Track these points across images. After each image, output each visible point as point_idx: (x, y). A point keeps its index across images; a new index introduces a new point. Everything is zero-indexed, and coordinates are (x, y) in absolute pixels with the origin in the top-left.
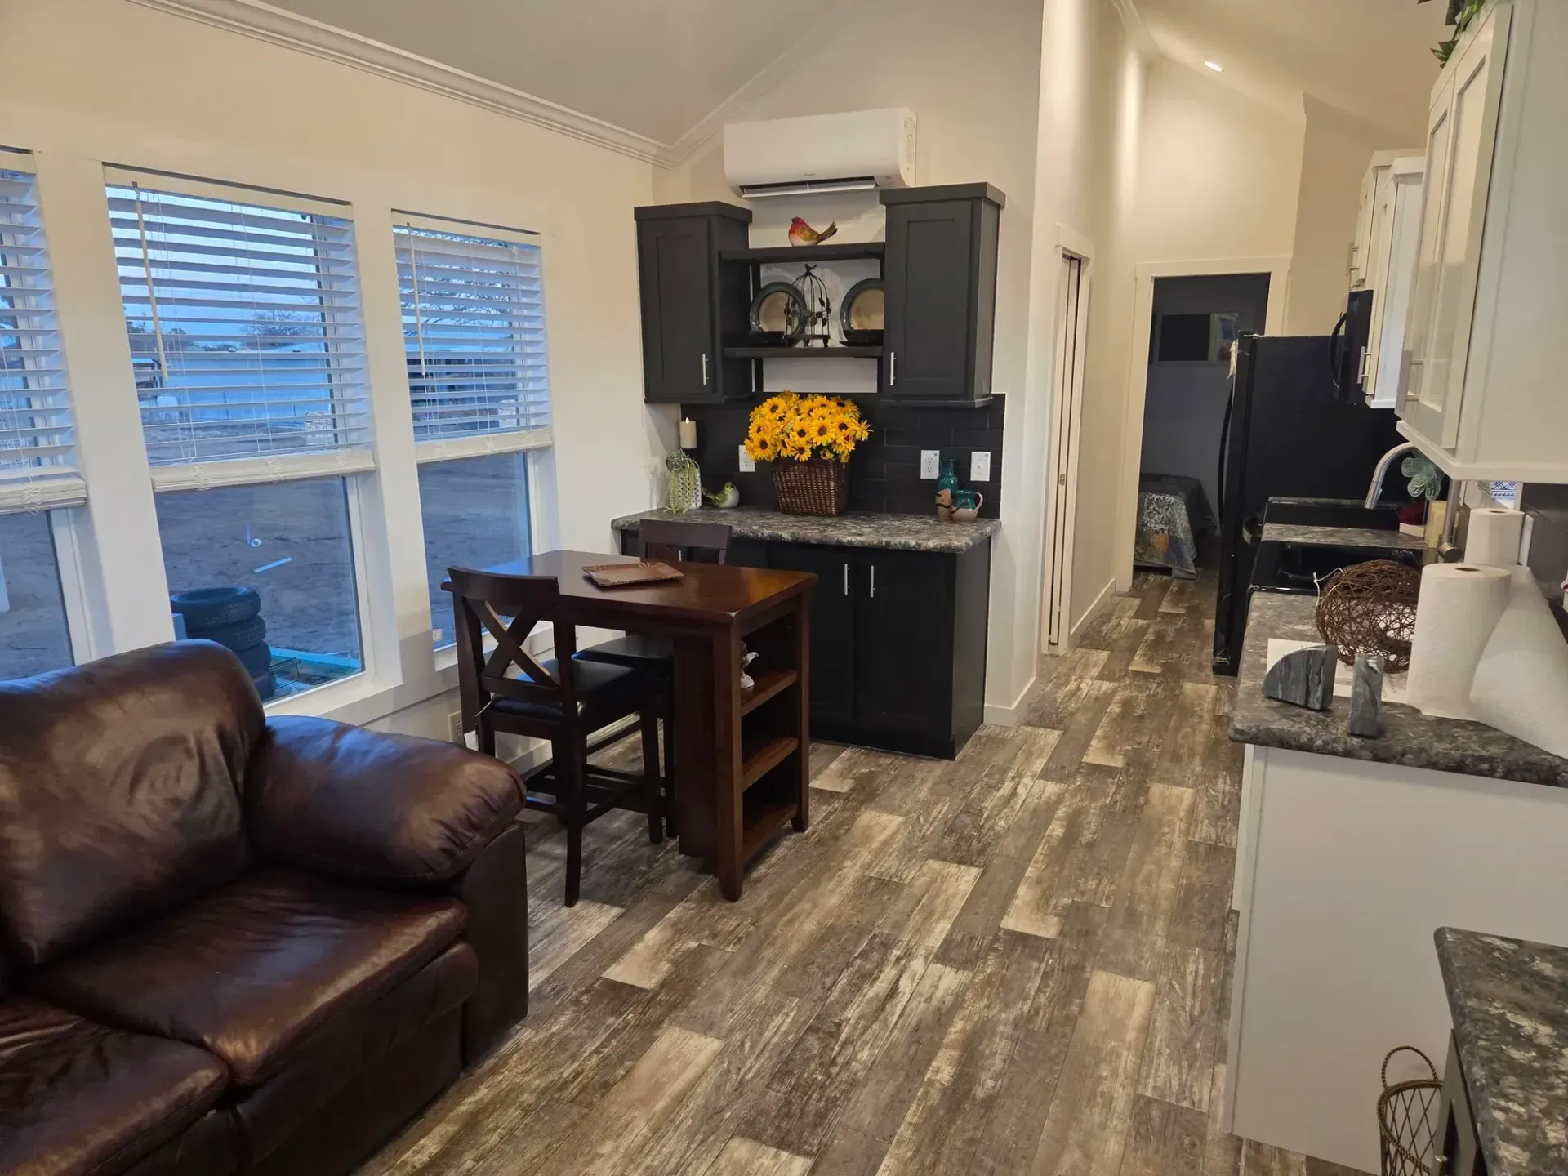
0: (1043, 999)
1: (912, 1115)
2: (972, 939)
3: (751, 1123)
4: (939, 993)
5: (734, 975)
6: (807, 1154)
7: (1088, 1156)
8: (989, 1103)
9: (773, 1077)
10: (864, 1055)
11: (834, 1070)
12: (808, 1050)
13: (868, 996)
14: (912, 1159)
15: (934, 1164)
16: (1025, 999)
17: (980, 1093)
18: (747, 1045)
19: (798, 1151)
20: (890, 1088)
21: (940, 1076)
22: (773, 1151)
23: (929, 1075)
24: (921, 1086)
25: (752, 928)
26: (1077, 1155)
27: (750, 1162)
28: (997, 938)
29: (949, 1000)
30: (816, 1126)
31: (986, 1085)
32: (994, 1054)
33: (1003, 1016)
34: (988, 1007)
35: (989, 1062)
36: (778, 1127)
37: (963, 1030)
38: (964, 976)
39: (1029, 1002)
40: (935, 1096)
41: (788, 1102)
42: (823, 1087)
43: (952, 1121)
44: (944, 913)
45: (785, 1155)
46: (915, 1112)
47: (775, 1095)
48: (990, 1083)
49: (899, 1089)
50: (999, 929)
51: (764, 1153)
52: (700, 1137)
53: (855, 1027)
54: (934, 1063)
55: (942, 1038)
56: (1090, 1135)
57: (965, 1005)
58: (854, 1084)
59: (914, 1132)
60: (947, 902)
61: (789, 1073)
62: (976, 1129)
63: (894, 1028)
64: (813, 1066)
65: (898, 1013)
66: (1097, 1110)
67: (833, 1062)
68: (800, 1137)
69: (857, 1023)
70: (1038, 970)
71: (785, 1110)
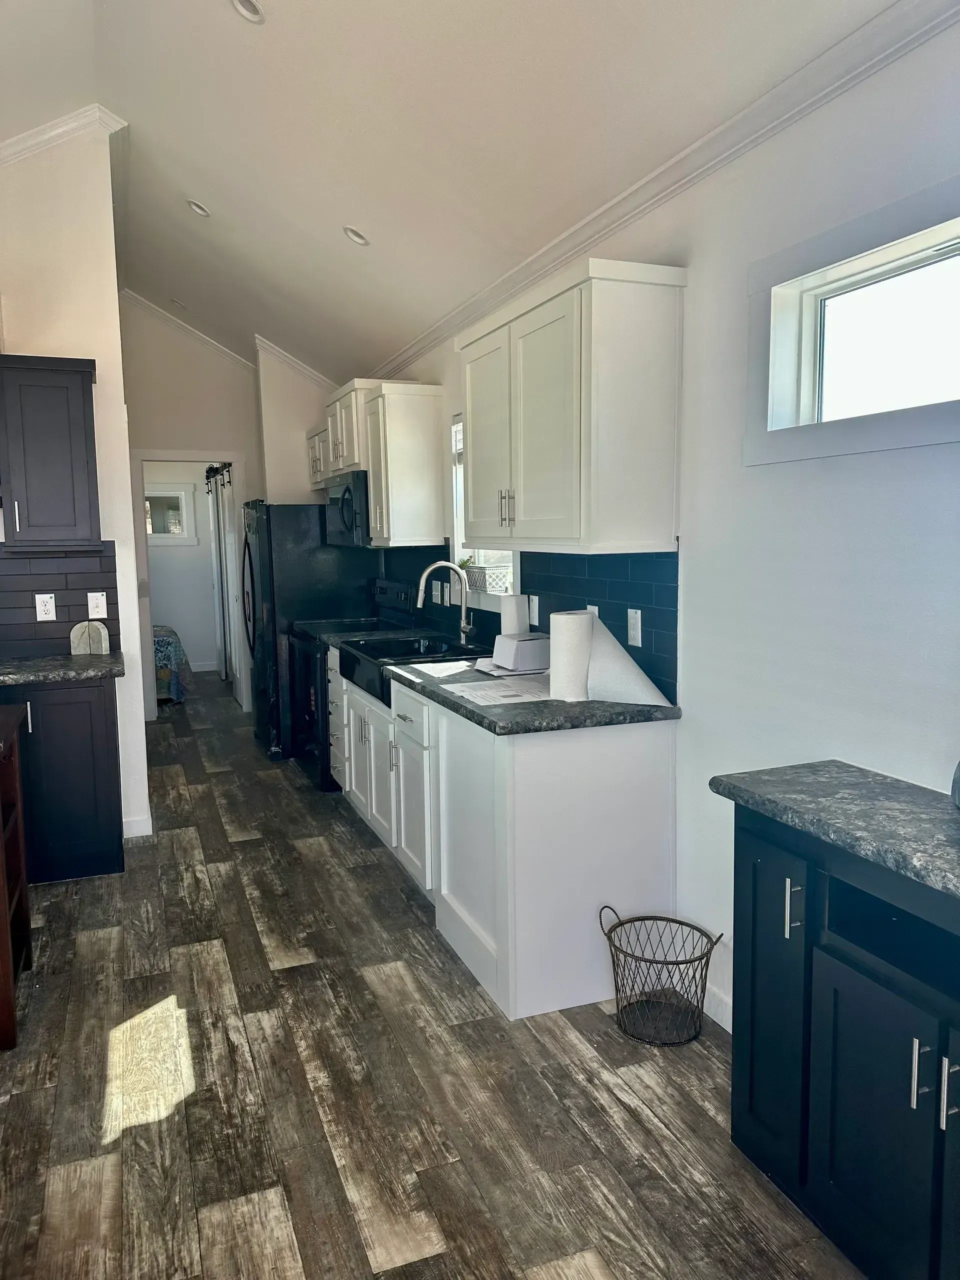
0: (344, 1001)
1: (325, 1115)
2: (258, 986)
3: (204, 1192)
4: (268, 1031)
5: (75, 1101)
6: (272, 1185)
7: (455, 1074)
8: (368, 1079)
9: (190, 1152)
10: (250, 1098)
11: (238, 1121)
12: (201, 1119)
13: (214, 1060)
14: (351, 1140)
15: (369, 1135)
16: (333, 1007)
17: (357, 1077)
18: (142, 1143)
19: (262, 1187)
20: (292, 1108)
21: (320, 1082)
22: (243, 1198)
23: (311, 1085)
24: (313, 1095)
25: (55, 1061)
26: (448, 1078)
27: (230, 1220)
28: (276, 979)
29: (280, 1032)
30: (260, 1164)
31: (357, 1071)
32: (344, 1049)
33: (327, 1024)
34: (312, 1023)
35: (345, 1056)
36: (230, 1183)
37: (308, 1047)
38: (275, 1013)
39: (337, 1007)
40: (330, 1097)
41: (220, 1161)
42: (240, 1136)
43: (356, 1105)
44: (220, 979)
45: (255, 1196)
46: (325, 1112)
47: (204, 1164)
48: (358, 1068)
49: (299, 1106)
50: (273, 972)
51: (236, 1205)
52: (168, 1228)
53: (225, 1086)
54: (308, 1076)
55: (299, 1059)
56: (446, 1064)
57: (295, 1030)
58: (263, 1121)
59: (337, 1125)
60: (215, 970)
61: (200, 1142)
62: (376, 1099)
63: (255, 1069)
64: (216, 1128)
65: (250, 1059)
66: (436, 1047)
67: (230, 1116)
68: (254, 1176)
69: (223, 1081)
70: (324, 986)
71: (224, 1168)
